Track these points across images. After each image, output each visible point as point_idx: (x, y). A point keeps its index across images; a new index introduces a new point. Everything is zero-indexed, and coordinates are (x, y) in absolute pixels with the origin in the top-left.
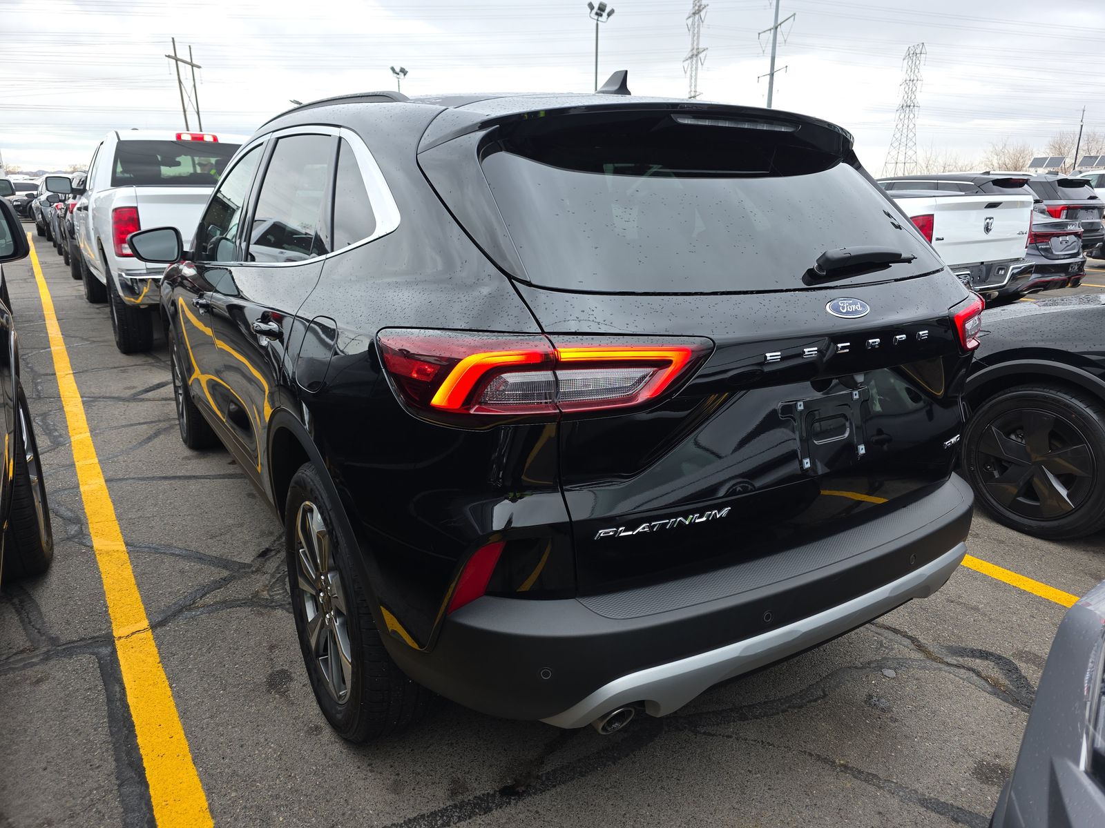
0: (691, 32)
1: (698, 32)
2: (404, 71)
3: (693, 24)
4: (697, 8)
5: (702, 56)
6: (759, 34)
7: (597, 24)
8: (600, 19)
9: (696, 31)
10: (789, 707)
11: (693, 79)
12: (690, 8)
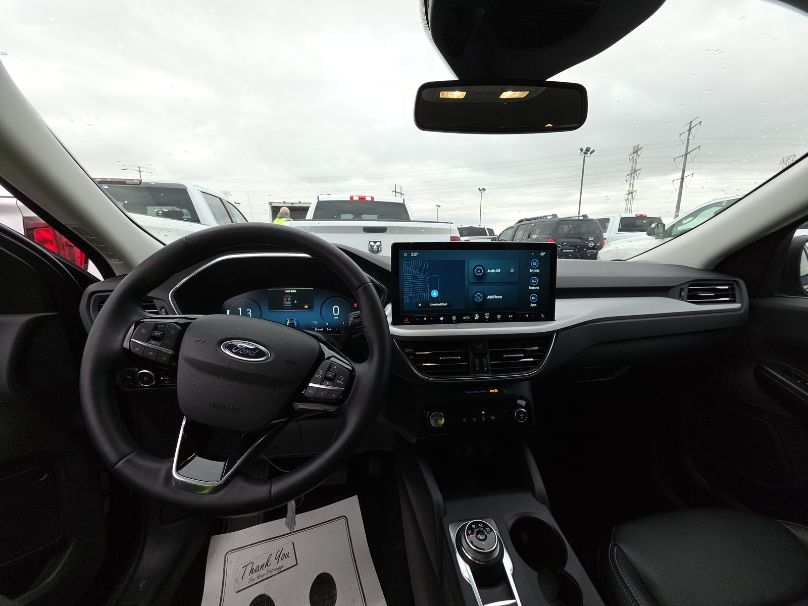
0: (631, 161)
2: (484, 190)
3: (633, 158)
5: (638, 173)
6: (675, 159)
7: (584, 158)
8: (586, 155)
9: (635, 161)
11: (632, 185)
12: (632, 150)
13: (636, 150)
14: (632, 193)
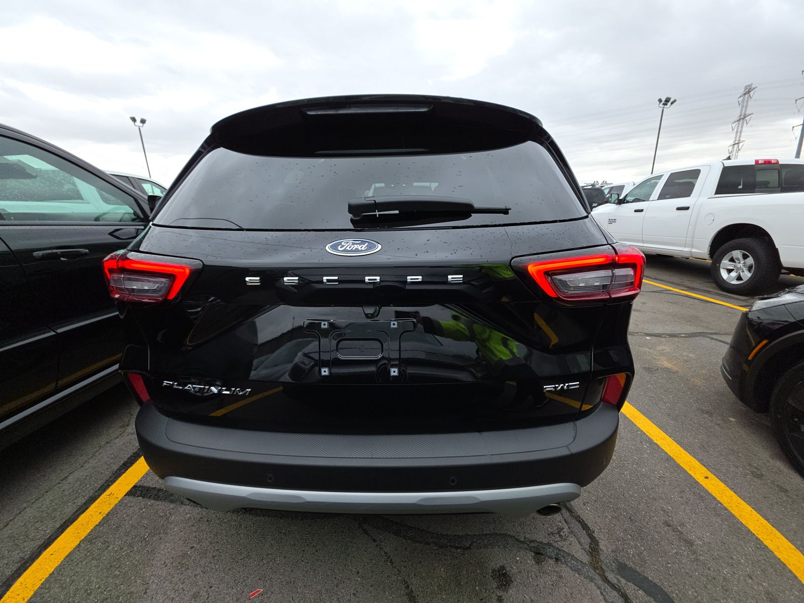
0: (741, 105)
1: (747, 105)
3: (743, 101)
4: (747, 90)
5: (747, 118)
6: (796, 100)
7: (663, 110)
8: (665, 106)
9: (745, 104)
10: (434, 542)
11: (739, 133)
12: (742, 91)
13: (748, 91)
14: (738, 143)
